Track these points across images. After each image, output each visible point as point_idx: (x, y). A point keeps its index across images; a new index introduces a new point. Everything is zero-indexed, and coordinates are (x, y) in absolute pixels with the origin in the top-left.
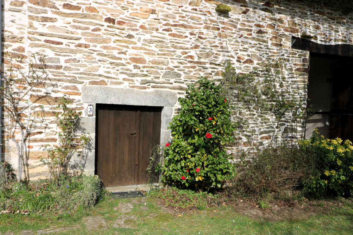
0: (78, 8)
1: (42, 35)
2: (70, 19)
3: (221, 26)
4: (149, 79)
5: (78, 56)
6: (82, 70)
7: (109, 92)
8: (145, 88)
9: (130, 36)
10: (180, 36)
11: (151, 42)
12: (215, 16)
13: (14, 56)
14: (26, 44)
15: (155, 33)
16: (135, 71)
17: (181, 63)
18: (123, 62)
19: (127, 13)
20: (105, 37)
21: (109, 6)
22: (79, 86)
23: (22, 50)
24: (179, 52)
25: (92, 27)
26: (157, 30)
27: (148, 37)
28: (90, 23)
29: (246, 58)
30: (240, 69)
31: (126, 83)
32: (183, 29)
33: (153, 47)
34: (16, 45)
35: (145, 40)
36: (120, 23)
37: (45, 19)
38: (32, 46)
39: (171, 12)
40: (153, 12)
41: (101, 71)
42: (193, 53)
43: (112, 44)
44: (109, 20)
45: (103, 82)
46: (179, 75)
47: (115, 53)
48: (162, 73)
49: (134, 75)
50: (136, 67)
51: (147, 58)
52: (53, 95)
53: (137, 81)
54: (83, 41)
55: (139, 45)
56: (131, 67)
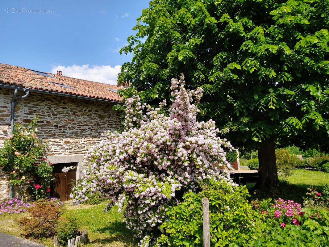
0: (43, 122)
2: (40, 127)
3: (100, 124)
4: (72, 150)
7: (56, 158)
8: (71, 155)
9: (64, 132)
10: (84, 130)
11: (72, 133)
12: (98, 120)
15: (74, 130)
16: (66, 147)
17: (85, 142)
18: (61, 144)
19: (63, 122)
20: (54, 133)
21: (56, 120)
25: (49, 130)
26: (75, 128)
27: (71, 131)
28: (48, 128)
31: (63, 153)
32: (85, 127)
33: (73, 136)
35: (70, 133)
36: (60, 127)
39: (80, 120)
40: (73, 120)
41: (53, 149)
42: (89, 136)
43: (57, 137)
44: (55, 126)
45: (53, 154)
46: (84, 147)
47: (58, 140)
48: (77, 147)
49: (66, 149)
50: (66, 145)
51: (71, 141)
53: (68, 152)
54: (45, 137)
55: (68, 135)
56: (64, 146)
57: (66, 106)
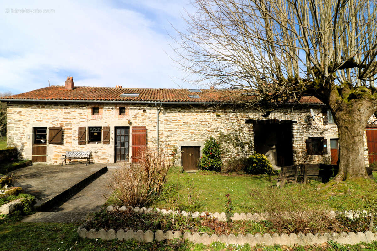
0: (176, 121)
1: (167, 129)
2: (174, 124)
3: (218, 120)
4: (196, 138)
5: (176, 133)
6: (177, 137)
7: (184, 143)
8: (195, 141)
9: (190, 126)
10: (205, 124)
11: (196, 127)
12: (216, 117)
13: (161, 135)
14: (164, 132)
15: (197, 125)
16: (192, 136)
17: (205, 132)
18: (188, 134)
19: (189, 120)
20: (183, 127)
22: (177, 141)
23: (163, 133)
24: (204, 129)
25: (180, 125)
26: (198, 123)
27: (195, 126)
28: (179, 124)
29: (228, 129)
30: (225, 133)
31: (189, 140)
32: (205, 122)
33: (197, 128)
34: (161, 132)
35: (194, 127)
36: (187, 123)
37: (168, 125)
38: (165, 132)
39: (201, 118)
40: (196, 119)
41: (182, 137)
42: (209, 129)
43: (185, 129)
44: (184, 123)
45: (183, 140)
46: (205, 136)
47: (186, 131)
48: (200, 136)
49: (191, 137)
50: (192, 135)
51: (195, 132)
52: (170, 144)
53: (192, 139)
54: (177, 129)
55: (193, 128)
56: (190, 135)
57: (191, 110)
